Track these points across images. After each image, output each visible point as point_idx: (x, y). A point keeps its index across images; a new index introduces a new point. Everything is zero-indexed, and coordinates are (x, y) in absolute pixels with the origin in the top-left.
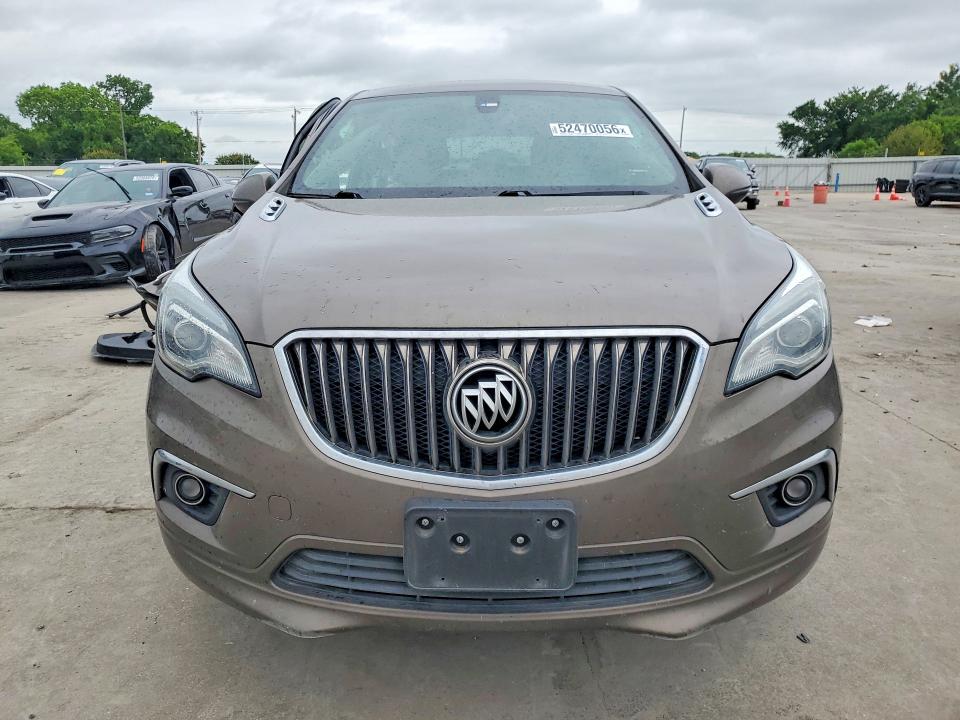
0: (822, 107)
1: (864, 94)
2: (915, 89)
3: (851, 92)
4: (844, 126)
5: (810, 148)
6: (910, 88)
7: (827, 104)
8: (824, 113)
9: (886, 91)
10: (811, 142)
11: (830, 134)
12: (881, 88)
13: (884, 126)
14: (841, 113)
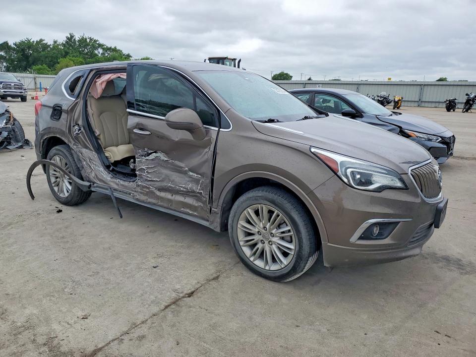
0: (13, 46)
1: (33, 42)
2: (58, 43)
3: (26, 40)
4: (26, 57)
5: (10, 67)
6: (55, 42)
7: (15, 44)
8: (14, 49)
9: (44, 42)
10: (10, 64)
11: (19, 60)
12: (41, 40)
13: (47, 59)
14: (23, 50)
